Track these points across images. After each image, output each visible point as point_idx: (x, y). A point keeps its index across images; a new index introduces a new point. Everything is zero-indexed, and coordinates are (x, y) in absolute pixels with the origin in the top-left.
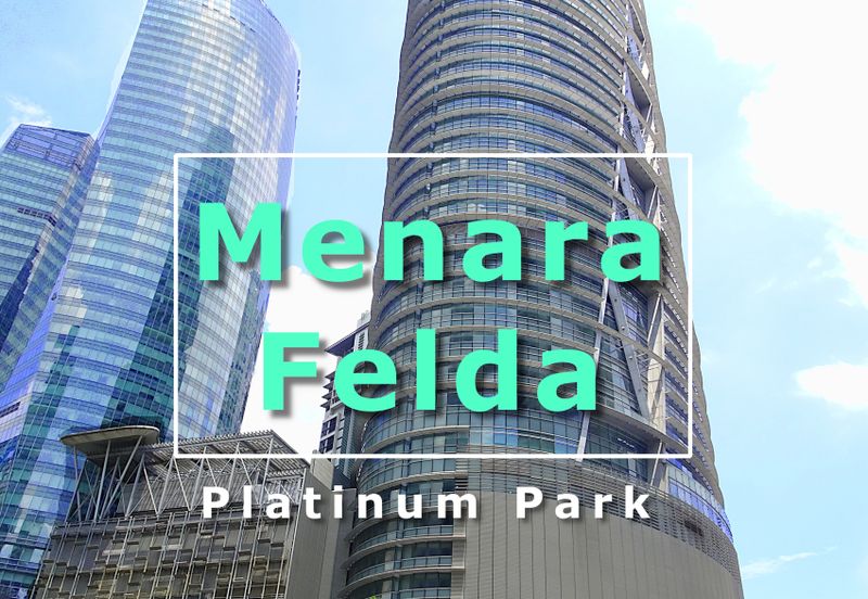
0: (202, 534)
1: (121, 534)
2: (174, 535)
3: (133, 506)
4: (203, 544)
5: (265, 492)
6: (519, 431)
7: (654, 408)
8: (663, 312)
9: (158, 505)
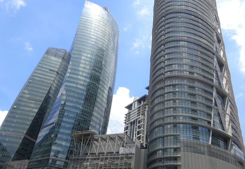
0: (109, 160)
1: (88, 159)
2: (102, 160)
3: (90, 152)
4: (110, 163)
5: (125, 149)
6: (193, 135)
7: (228, 129)
8: (229, 102)
9: (96, 151)
